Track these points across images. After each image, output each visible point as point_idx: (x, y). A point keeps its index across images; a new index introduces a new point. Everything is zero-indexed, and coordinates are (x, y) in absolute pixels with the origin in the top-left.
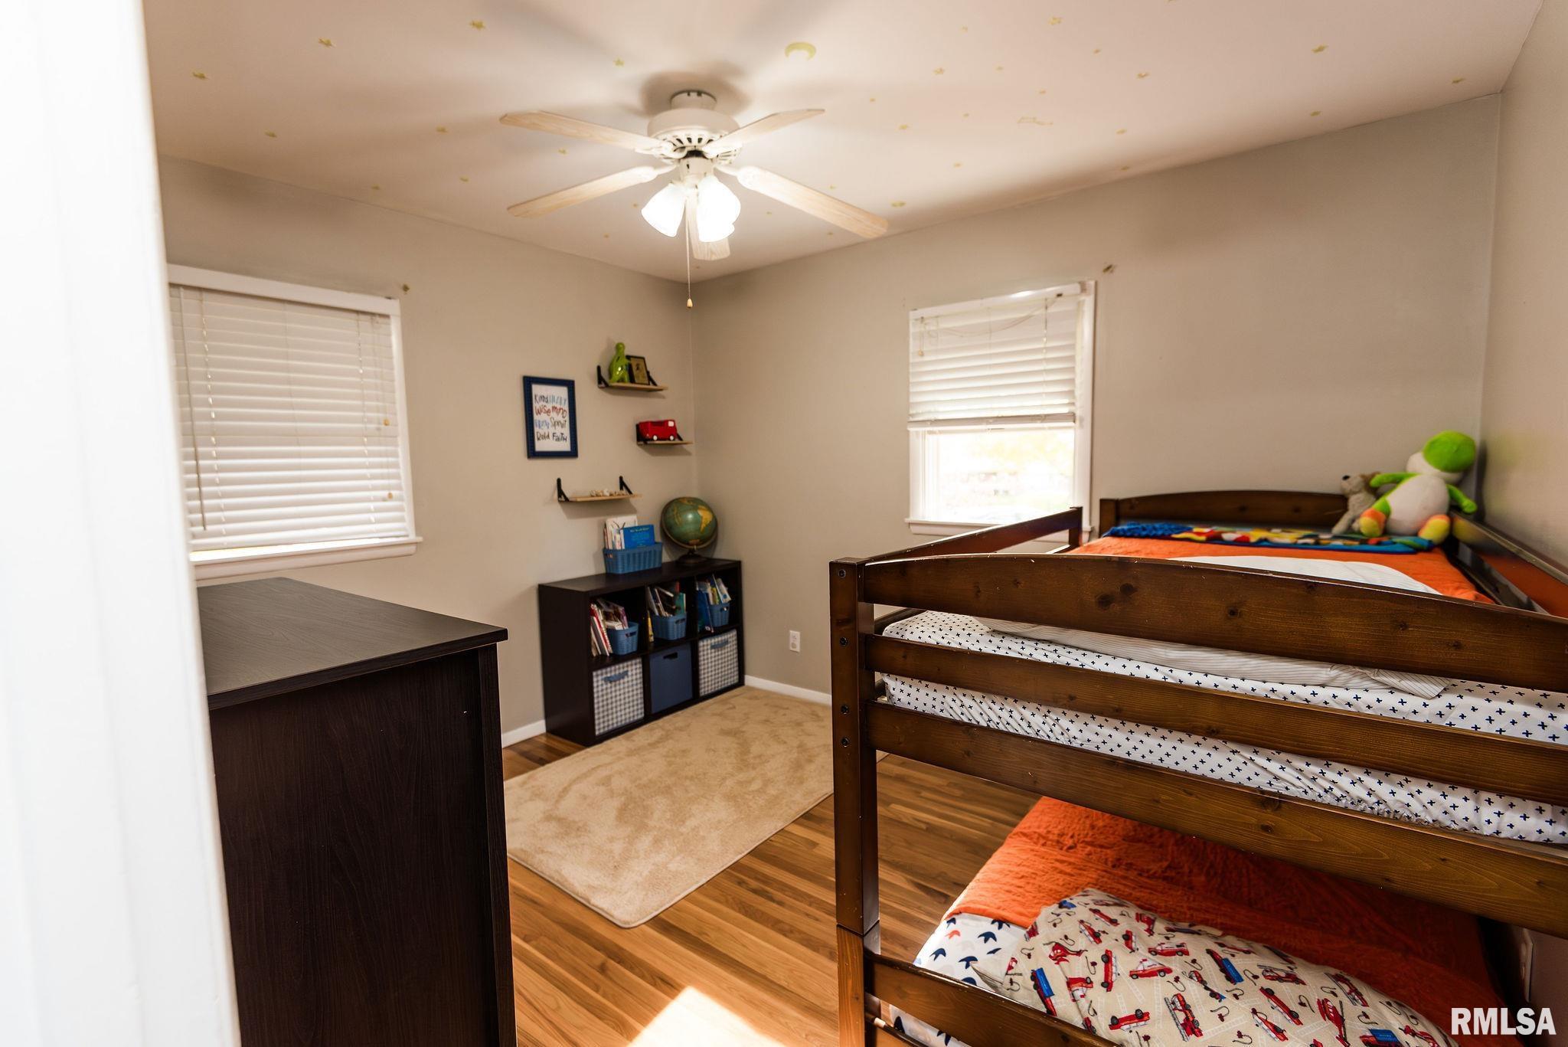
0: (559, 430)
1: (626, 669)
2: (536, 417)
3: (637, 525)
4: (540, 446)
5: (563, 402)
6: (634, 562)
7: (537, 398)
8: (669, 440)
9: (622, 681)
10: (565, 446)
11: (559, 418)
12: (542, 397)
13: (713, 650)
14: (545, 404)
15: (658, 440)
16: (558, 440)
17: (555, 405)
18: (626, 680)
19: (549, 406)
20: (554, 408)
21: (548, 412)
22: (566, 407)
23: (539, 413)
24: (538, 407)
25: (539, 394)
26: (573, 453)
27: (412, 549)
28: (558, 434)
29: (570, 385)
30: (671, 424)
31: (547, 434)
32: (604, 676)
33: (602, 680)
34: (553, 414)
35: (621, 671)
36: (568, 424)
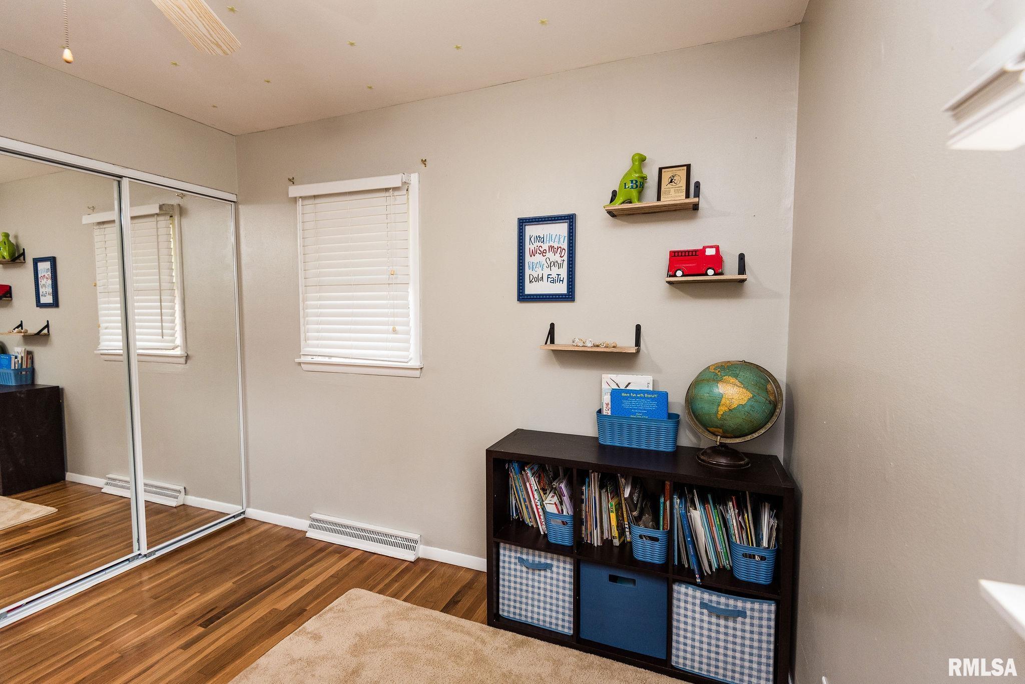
0: (555, 271)
1: (549, 561)
2: (528, 259)
3: (651, 389)
4: (531, 289)
5: (562, 240)
6: (621, 435)
7: (532, 239)
8: (706, 274)
9: (542, 573)
10: (562, 289)
11: (557, 258)
12: (539, 239)
13: (705, 611)
14: (540, 244)
15: (683, 276)
16: (553, 281)
17: (552, 244)
18: (549, 574)
19: (545, 246)
20: (551, 247)
21: (543, 253)
22: (565, 245)
23: (533, 254)
24: (532, 247)
25: (535, 234)
26: (569, 296)
27: (417, 373)
28: (554, 275)
29: (570, 219)
30: (710, 252)
31: (540, 276)
32: (519, 555)
33: (516, 558)
34: (550, 255)
35: (543, 560)
36: (565, 263)
